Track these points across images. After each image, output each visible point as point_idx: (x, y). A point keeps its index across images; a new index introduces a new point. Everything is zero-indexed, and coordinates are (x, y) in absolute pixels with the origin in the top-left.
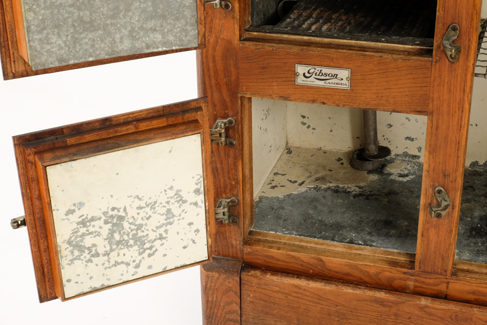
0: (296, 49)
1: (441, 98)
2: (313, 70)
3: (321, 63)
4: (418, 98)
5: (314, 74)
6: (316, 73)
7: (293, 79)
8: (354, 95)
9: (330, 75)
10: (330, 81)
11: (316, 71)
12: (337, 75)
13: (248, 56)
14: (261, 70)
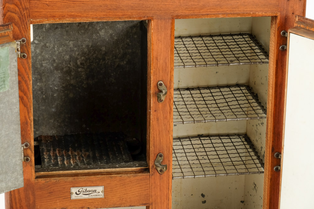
0: (70, 179)
1: (156, 195)
2: (82, 189)
3: (86, 185)
4: (143, 196)
5: (82, 192)
6: (83, 191)
7: (70, 197)
8: (107, 200)
9: (92, 191)
10: (92, 194)
11: (83, 190)
12: (96, 190)
13: (41, 187)
14: (49, 194)
